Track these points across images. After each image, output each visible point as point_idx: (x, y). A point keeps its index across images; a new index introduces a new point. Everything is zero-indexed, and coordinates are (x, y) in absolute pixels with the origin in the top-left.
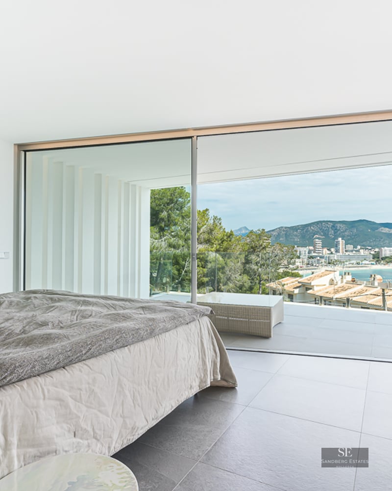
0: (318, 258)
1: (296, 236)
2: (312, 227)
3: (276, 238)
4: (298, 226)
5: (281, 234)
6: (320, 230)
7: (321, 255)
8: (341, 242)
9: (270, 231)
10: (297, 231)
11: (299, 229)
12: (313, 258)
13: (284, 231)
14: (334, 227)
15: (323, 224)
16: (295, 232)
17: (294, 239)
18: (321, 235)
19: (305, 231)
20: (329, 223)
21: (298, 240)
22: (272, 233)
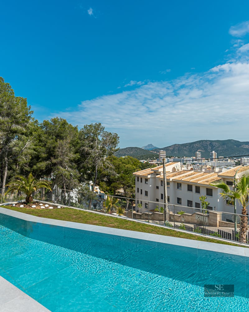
0: (198, 164)
1: (185, 150)
2: (196, 145)
3: (172, 152)
4: (187, 143)
5: (175, 149)
6: (202, 146)
7: (200, 162)
8: (214, 154)
9: (168, 147)
10: (186, 147)
11: (187, 146)
12: (194, 164)
13: (177, 147)
14: (211, 144)
15: (204, 142)
16: (185, 148)
17: (184, 152)
18: (202, 150)
19: (191, 147)
20: (208, 142)
21: (187, 153)
22: (169, 148)
